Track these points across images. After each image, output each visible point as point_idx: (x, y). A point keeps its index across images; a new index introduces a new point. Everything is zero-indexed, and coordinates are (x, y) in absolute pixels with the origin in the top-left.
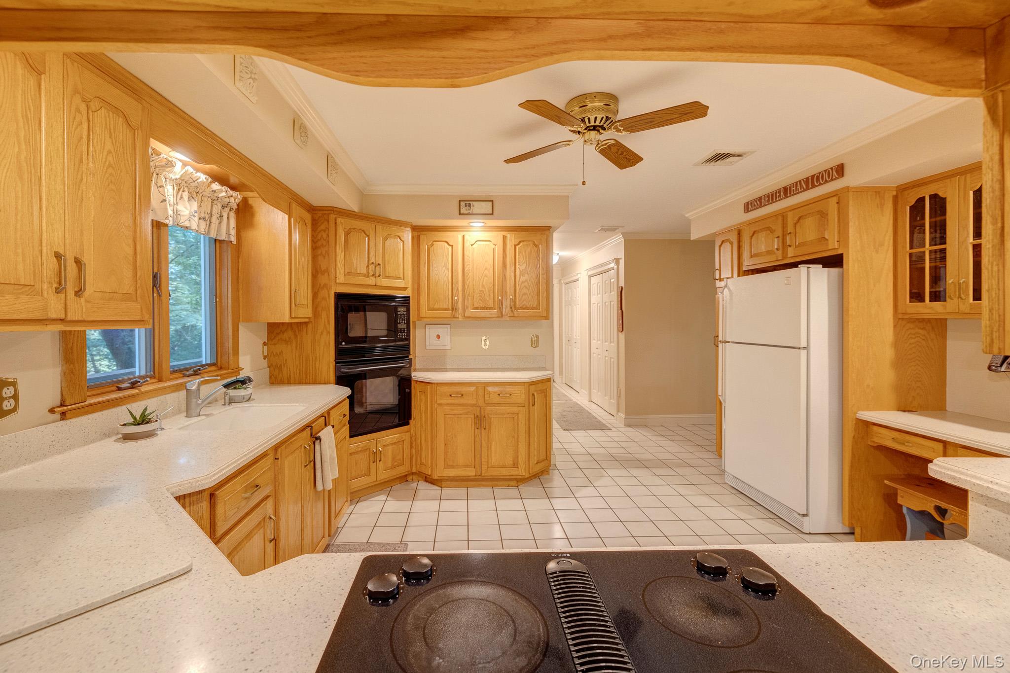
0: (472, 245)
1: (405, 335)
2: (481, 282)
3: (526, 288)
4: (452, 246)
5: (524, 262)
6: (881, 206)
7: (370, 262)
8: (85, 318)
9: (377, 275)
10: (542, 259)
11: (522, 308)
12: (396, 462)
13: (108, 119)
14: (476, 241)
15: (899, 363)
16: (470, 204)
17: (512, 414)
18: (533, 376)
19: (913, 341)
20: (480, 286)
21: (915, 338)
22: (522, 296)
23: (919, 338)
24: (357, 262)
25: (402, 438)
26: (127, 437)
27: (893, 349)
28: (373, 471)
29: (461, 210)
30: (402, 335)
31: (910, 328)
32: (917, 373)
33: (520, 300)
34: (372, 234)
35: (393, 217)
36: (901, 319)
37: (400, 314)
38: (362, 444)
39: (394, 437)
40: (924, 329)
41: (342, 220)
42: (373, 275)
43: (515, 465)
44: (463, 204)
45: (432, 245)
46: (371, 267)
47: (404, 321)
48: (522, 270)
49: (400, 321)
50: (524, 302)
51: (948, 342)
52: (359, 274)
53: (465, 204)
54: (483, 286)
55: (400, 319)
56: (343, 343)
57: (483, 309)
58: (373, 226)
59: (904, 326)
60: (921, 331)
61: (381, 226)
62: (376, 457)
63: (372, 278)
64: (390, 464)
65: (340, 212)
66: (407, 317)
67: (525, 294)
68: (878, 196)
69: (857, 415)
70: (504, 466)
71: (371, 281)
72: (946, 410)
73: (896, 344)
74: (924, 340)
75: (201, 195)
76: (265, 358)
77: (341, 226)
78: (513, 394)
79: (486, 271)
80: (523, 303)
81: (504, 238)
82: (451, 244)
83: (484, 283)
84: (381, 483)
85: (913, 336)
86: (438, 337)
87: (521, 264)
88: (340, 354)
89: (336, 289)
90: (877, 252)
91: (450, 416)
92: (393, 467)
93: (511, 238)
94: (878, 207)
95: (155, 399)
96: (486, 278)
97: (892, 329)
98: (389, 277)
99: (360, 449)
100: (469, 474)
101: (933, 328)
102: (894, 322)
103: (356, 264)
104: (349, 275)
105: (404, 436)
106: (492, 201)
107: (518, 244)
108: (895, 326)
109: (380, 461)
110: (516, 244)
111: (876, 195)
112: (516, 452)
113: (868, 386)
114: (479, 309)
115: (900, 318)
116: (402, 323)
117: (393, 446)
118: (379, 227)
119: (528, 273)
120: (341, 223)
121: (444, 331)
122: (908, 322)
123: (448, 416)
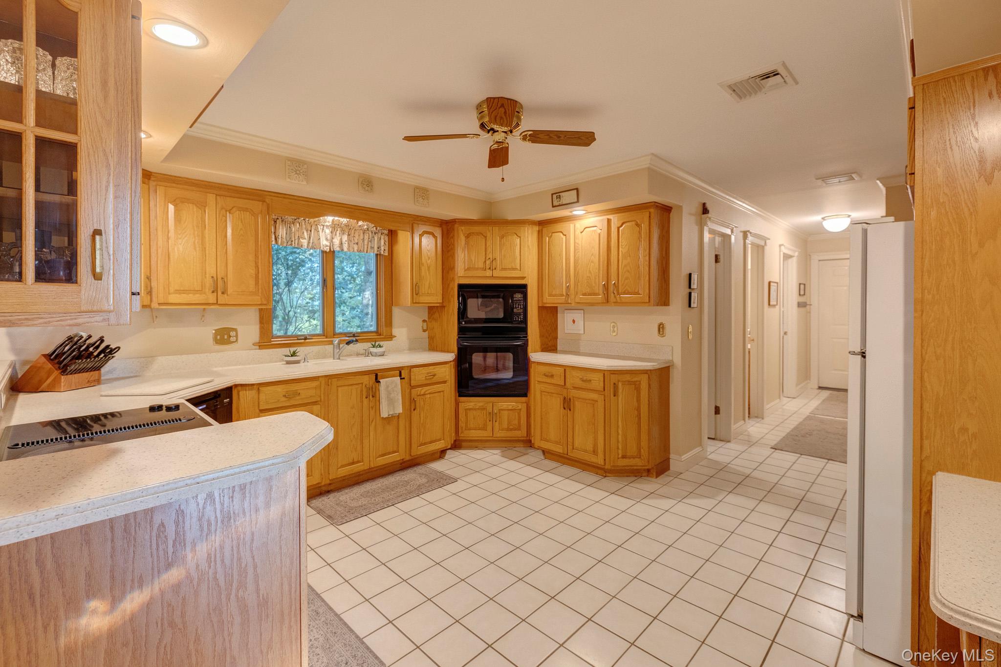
0: (581, 232)
1: (521, 318)
2: (589, 267)
3: (628, 271)
4: (566, 235)
5: (626, 245)
7: (487, 258)
8: (227, 303)
9: (494, 268)
10: (644, 240)
11: (624, 293)
12: (511, 425)
13: (240, 215)
14: (585, 229)
16: (560, 196)
17: (592, 400)
18: (618, 365)
20: (588, 272)
22: (624, 281)
24: (475, 259)
25: (518, 406)
26: (288, 363)
28: (489, 428)
29: (554, 202)
30: (518, 318)
33: (622, 285)
34: (489, 235)
35: (510, 217)
37: (517, 301)
38: (481, 404)
39: (510, 405)
41: (463, 228)
42: (490, 268)
43: (595, 452)
44: (555, 196)
45: (551, 236)
46: (488, 262)
47: (521, 306)
48: (625, 253)
49: (516, 306)
50: (627, 287)
52: (477, 269)
53: (557, 196)
54: (590, 272)
55: (516, 304)
56: (463, 323)
57: (590, 294)
58: (490, 228)
61: (497, 228)
62: (493, 416)
63: (489, 271)
64: (505, 426)
65: (461, 222)
66: (523, 302)
67: (627, 278)
70: (585, 451)
71: (489, 273)
75: (354, 230)
76: (424, 331)
77: (461, 233)
78: (593, 380)
79: (593, 257)
80: (625, 288)
81: (609, 221)
82: (565, 234)
83: (591, 269)
84: (499, 441)
86: (574, 322)
87: (624, 247)
88: (462, 330)
89: (459, 281)
91: (545, 393)
92: (508, 429)
93: (615, 219)
95: (317, 347)
96: (592, 264)
98: (505, 269)
99: (477, 407)
100: (558, 450)
103: (475, 261)
104: (469, 270)
105: (520, 406)
106: (577, 189)
107: (621, 226)
109: (496, 421)
110: (619, 226)
112: (596, 440)
114: (587, 294)
116: (518, 307)
117: (509, 412)
118: (496, 229)
119: (630, 256)
120: (462, 230)
121: (578, 316)
123: (543, 393)
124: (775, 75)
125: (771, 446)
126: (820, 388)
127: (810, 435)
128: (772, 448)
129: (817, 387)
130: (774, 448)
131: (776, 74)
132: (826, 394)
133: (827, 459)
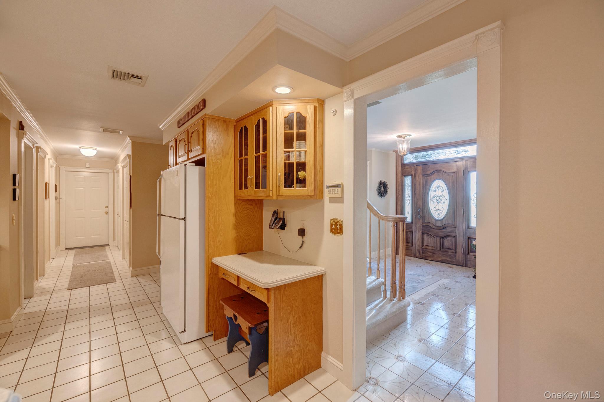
6: (227, 130)
15: (237, 226)
19: (246, 212)
21: (246, 211)
23: (249, 210)
27: (234, 218)
31: (244, 205)
32: (248, 231)
36: (238, 201)
40: (251, 205)
51: (264, 212)
59: (241, 203)
60: (250, 206)
68: (225, 124)
69: (212, 260)
72: (263, 250)
73: (236, 215)
74: (252, 211)
85: (246, 209)
90: (224, 157)
94: (225, 130)
97: (234, 205)
101: (256, 204)
102: (235, 201)
108: (235, 204)
111: (224, 123)
113: (219, 241)
115: (238, 199)
122: (243, 201)
124: (138, 78)
125: (66, 289)
126: (66, 249)
127: (85, 275)
128: (68, 290)
129: (65, 249)
130: (70, 289)
131: (140, 78)
132: (73, 252)
133: (105, 283)
